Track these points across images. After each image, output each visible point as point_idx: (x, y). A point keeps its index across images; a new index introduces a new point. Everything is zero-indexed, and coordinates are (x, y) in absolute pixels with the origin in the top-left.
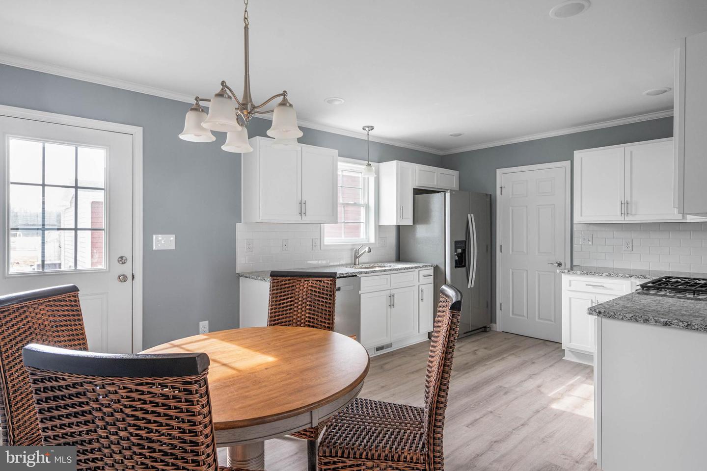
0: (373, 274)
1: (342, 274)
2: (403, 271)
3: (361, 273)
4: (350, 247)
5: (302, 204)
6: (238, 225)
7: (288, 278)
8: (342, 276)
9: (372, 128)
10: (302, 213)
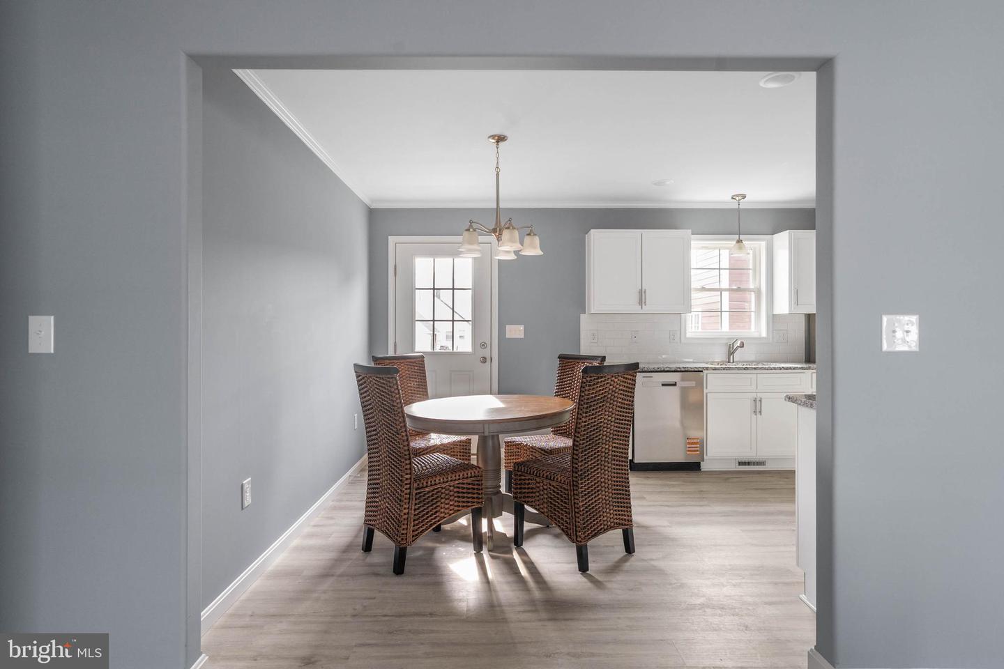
0: (725, 371)
1: (679, 368)
2: (777, 371)
3: (707, 369)
4: (725, 341)
5: (642, 293)
6: (582, 316)
7: (571, 361)
8: (679, 370)
9: (744, 197)
10: (642, 302)
